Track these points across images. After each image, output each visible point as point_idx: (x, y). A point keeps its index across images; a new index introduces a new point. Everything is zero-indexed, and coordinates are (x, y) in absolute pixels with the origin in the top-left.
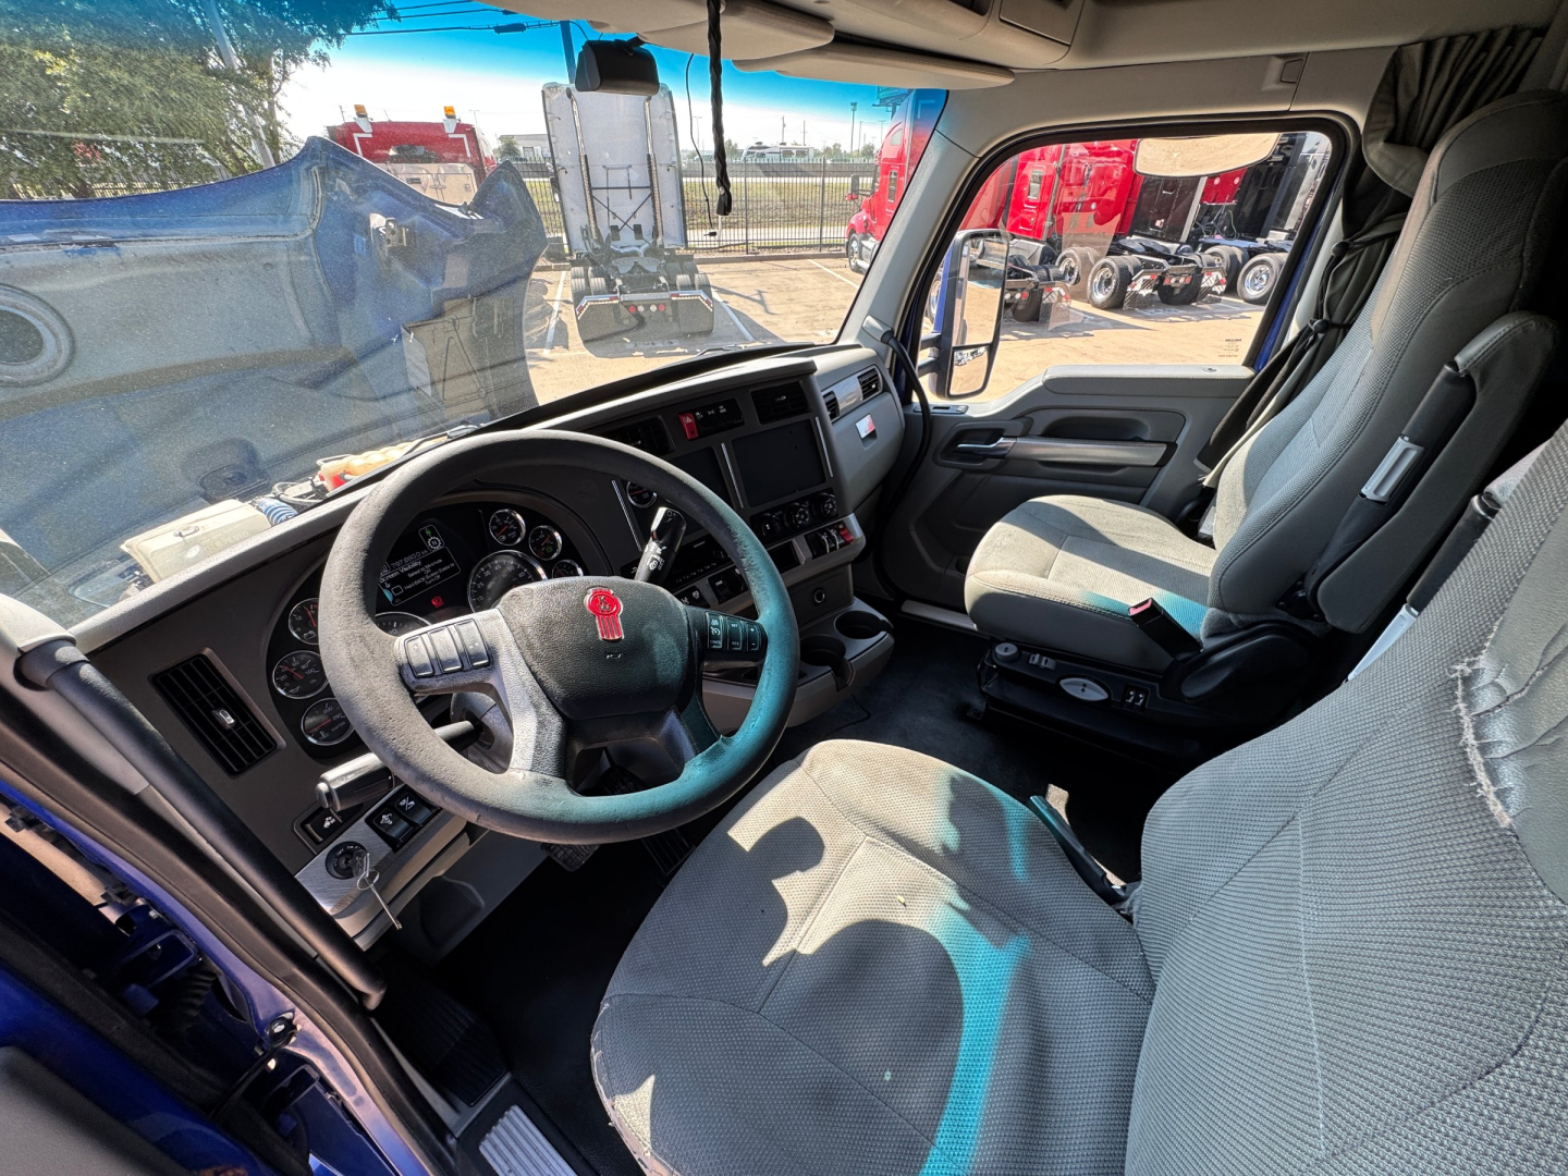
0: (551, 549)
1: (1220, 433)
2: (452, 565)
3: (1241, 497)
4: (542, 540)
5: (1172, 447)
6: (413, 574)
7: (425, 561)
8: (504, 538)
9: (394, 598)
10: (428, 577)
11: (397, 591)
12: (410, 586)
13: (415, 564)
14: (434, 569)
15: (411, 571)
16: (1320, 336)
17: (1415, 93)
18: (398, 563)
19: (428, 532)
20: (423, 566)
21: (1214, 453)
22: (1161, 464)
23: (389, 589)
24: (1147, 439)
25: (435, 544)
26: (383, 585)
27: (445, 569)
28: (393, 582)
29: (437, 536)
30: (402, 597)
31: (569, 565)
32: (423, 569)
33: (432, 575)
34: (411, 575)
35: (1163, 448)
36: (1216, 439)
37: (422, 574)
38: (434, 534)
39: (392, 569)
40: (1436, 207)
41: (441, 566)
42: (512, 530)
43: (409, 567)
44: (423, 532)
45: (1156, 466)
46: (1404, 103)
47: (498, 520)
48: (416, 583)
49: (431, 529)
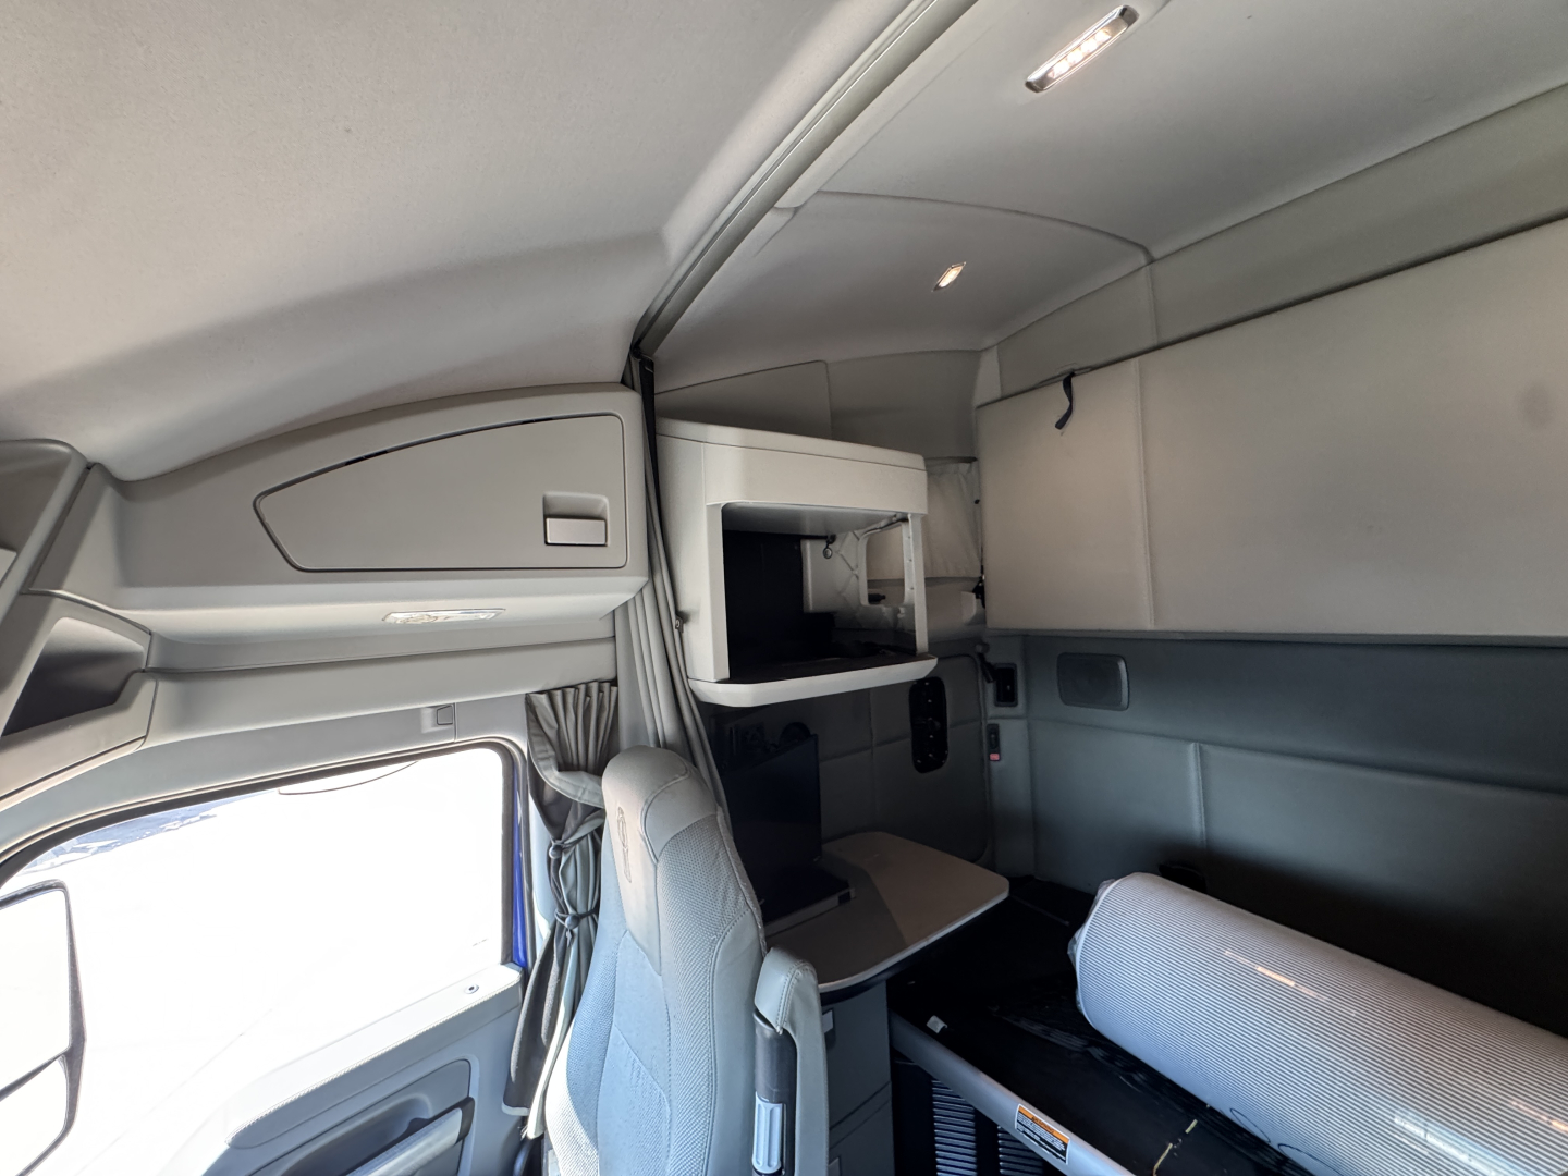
1: (518, 1063)
3: (584, 1139)
5: (466, 1104)
16: (576, 930)
17: (556, 726)
21: (521, 1088)
22: (462, 1137)
24: (431, 1115)
35: (459, 1114)
36: (517, 1071)
40: (660, 866)
45: (458, 1141)
46: (551, 734)
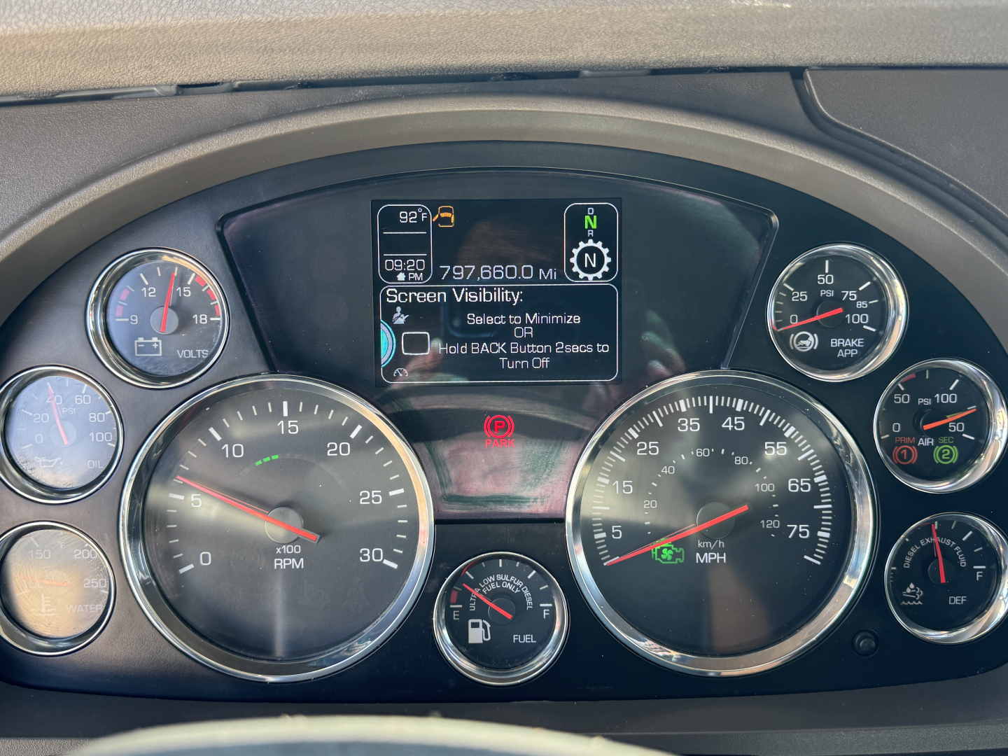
0: (951, 453)
2: (603, 348)
4: (940, 411)
6: (479, 321)
7: (535, 299)
8: (812, 342)
9: (399, 360)
10: (515, 348)
11: (414, 344)
12: (455, 349)
13: (501, 296)
14: (544, 334)
15: (481, 308)
19: (591, 222)
20: (520, 309)
23: (397, 330)
25: (591, 264)
26: (388, 310)
27: (576, 349)
28: (418, 313)
29: (607, 243)
30: (418, 368)
32: (515, 320)
33: (532, 348)
34: (476, 320)
37: (504, 334)
38: (604, 233)
41: (569, 334)
42: (857, 331)
43: (482, 297)
44: (577, 216)
47: (825, 278)
48: (483, 348)
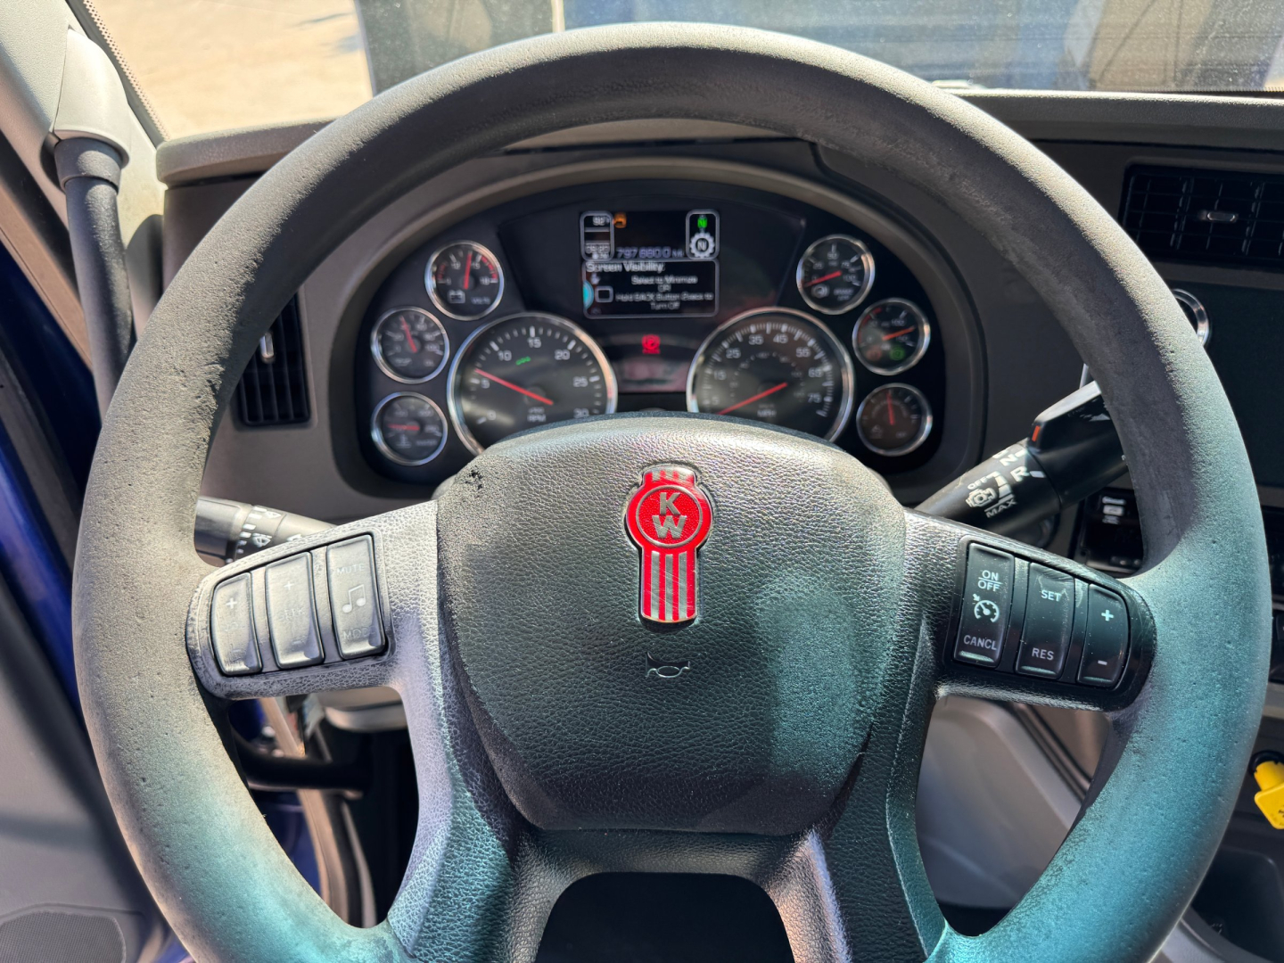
0: (899, 354)
2: (709, 296)
6: (640, 281)
7: (671, 269)
8: (824, 292)
9: (594, 304)
10: (660, 297)
11: (603, 294)
12: (624, 298)
13: (652, 266)
14: (676, 289)
15: (641, 274)
18: (628, 252)
19: (702, 223)
20: (663, 274)
23: (594, 287)
25: (702, 247)
26: (589, 275)
27: (694, 297)
28: (605, 277)
29: (713, 235)
30: (605, 308)
31: (915, 400)
32: (659, 280)
33: (669, 297)
34: (637, 281)
37: (653, 288)
38: (710, 229)
39: (615, 256)
41: (691, 288)
42: (849, 285)
43: (642, 267)
44: (695, 219)
48: (642, 297)
49: (710, 219)
